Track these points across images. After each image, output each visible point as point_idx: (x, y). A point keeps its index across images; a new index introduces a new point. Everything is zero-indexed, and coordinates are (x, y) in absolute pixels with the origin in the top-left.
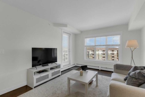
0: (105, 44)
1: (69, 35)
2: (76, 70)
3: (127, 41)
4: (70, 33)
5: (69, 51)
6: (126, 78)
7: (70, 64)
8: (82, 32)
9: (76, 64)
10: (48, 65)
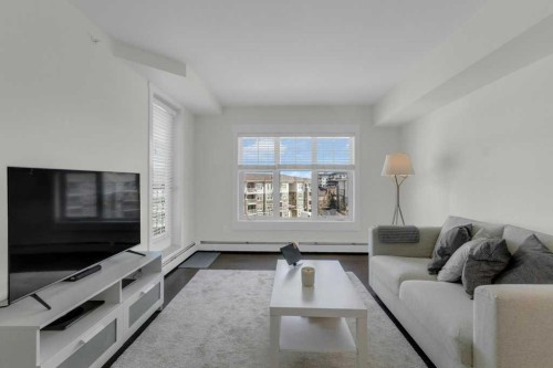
0: (308, 161)
1: (174, 113)
2: (210, 267)
3: (387, 158)
4: (178, 106)
5: (173, 189)
6: (434, 264)
7: (174, 246)
8: (224, 108)
9: (198, 243)
10: (99, 268)
